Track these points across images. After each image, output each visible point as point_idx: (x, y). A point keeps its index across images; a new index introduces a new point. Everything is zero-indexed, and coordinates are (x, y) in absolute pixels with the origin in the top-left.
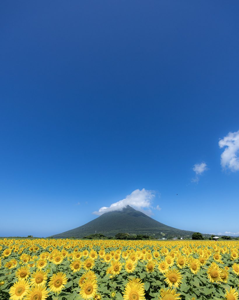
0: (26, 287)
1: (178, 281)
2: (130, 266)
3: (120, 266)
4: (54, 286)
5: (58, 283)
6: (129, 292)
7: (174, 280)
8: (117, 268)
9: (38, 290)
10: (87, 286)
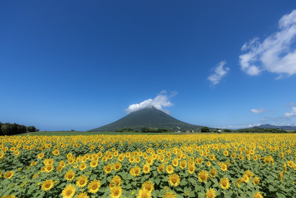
0: (72, 190)
1: (177, 182)
2: (147, 169)
3: (139, 170)
4: (92, 189)
5: (95, 187)
6: (141, 194)
7: (174, 181)
8: (137, 172)
9: (82, 196)
10: (115, 191)
